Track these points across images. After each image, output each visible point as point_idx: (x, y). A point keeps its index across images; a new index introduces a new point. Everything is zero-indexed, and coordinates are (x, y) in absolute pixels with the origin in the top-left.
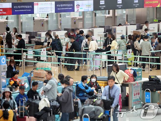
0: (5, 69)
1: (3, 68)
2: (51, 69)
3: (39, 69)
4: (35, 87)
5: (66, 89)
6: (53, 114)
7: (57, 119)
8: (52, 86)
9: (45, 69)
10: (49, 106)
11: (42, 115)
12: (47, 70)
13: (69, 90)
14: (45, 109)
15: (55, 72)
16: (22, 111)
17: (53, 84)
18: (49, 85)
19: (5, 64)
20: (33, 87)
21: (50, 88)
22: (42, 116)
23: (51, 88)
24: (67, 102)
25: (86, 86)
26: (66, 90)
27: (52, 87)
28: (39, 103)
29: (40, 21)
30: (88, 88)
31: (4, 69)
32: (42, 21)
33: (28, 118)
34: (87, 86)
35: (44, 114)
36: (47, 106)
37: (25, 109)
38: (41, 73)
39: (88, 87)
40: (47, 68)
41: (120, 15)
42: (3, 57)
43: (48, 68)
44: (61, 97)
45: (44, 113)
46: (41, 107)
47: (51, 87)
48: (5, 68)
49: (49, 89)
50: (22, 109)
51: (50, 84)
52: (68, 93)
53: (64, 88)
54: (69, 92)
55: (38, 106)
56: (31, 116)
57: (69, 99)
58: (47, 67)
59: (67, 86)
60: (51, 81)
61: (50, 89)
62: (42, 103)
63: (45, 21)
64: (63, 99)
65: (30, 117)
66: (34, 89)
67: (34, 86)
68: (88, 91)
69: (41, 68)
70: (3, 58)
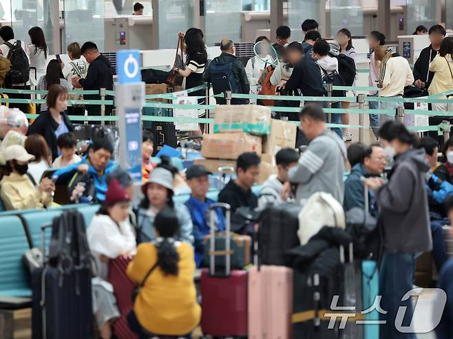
0: (139, 98)
1: (130, 97)
2: (270, 131)
3: (226, 130)
4: (248, 174)
5: (403, 160)
6: (354, 253)
7: (367, 276)
8: (326, 160)
9: (250, 126)
10: (342, 223)
11: (317, 255)
12: (255, 131)
13: (415, 166)
14: (327, 236)
15: (284, 139)
16: (220, 253)
17: (330, 152)
18: (314, 156)
19: (136, 81)
20: (241, 174)
21: (317, 168)
22: (317, 260)
23: (322, 168)
24: (406, 213)
25: (431, 179)
26: (406, 164)
27: (323, 166)
28: (297, 213)
29: (114, 25)
30: (442, 186)
31: (134, 98)
32: (121, 26)
33: (259, 270)
34: (436, 179)
35: (323, 254)
36: (331, 224)
37: (233, 243)
38: (232, 142)
39: (440, 184)
40: (254, 123)
41: (402, 6)
42: (131, 56)
43: (260, 122)
44: (384, 192)
45: (323, 250)
46: (309, 227)
47: (320, 166)
48: (137, 95)
49: (313, 171)
50: (220, 245)
51: (318, 152)
52: (411, 174)
53: (395, 158)
54: (415, 173)
55: (295, 224)
56: (268, 263)
57: (416, 200)
58: (258, 120)
59: (404, 148)
60: (320, 142)
61: (318, 172)
62: (311, 212)
63: (131, 24)
64: (391, 199)
65: (264, 268)
66: (243, 182)
67: (245, 170)
68: (443, 197)
69: (231, 124)
70: (128, 57)
